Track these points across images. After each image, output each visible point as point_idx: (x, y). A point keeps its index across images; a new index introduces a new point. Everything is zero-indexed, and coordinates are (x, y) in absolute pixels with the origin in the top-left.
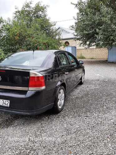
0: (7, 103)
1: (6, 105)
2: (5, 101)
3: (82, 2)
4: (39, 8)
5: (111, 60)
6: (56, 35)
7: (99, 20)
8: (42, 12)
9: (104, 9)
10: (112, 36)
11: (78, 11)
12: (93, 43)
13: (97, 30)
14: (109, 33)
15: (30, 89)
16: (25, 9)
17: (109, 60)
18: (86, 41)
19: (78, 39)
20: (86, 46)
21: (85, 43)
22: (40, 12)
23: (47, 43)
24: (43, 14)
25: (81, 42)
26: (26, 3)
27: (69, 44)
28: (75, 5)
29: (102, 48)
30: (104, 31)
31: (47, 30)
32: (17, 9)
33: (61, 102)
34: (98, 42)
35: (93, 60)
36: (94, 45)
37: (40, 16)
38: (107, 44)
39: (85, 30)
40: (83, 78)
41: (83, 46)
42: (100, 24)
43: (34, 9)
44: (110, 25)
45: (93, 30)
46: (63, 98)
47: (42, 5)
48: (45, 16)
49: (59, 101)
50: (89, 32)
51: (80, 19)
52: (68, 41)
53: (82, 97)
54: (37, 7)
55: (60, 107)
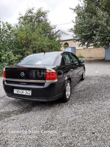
0: (29, 93)
1: (28, 94)
2: (27, 91)
3: (80, 7)
4: (41, 14)
5: (108, 58)
6: (57, 37)
7: (95, 22)
8: (43, 17)
9: (100, 13)
10: (108, 36)
11: (76, 15)
12: (91, 43)
13: (95, 32)
14: (105, 34)
15: (47, 81)
16: (28, 15)
17: (106, 59)
18: (85, 42)
19: (77, 40)
20: (85, 47)
21: (83, 44)
22: (42, 17)
23: (50, 45)
24: (44, 19)
25: (80, 43)
26: (29, 10)
27: (68, 45)
28: (74, 10)
29: (99, 47)
30: (101, 32)
31: (48, 32)
32: (21, 15)
33: (68, 93)
34: (96, 43)
35: (91, 59)
36: (92, 46)
37: (42, 21)
38: (104, 44)
39: (84, 32)
40: (84, 75)
41: (82, 47)
42: (97, 26)
43: (36, 15)
44: (106, 27)
45: (91, 32)
46: (70, 90)
47: (43, 11)
48: (46, 20)
49: (67, 92)
50: (87, 34)
51: (79, 22)
52: (67, 42)
53: (84, 90)
54: (39, 12)
55: (67, 97)
